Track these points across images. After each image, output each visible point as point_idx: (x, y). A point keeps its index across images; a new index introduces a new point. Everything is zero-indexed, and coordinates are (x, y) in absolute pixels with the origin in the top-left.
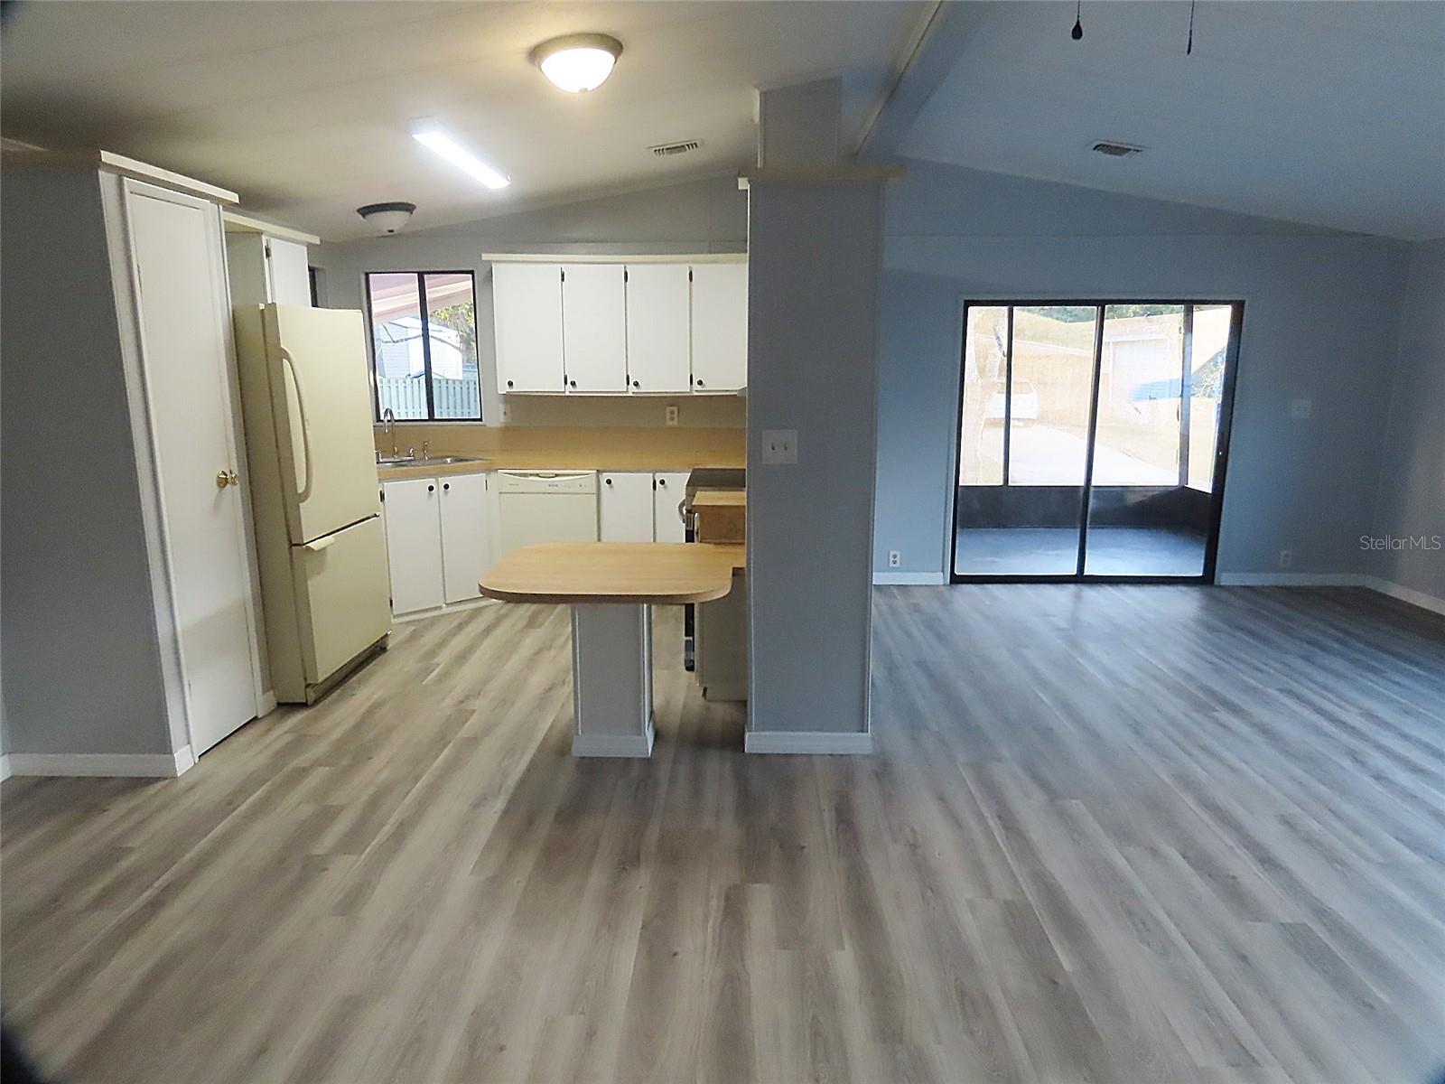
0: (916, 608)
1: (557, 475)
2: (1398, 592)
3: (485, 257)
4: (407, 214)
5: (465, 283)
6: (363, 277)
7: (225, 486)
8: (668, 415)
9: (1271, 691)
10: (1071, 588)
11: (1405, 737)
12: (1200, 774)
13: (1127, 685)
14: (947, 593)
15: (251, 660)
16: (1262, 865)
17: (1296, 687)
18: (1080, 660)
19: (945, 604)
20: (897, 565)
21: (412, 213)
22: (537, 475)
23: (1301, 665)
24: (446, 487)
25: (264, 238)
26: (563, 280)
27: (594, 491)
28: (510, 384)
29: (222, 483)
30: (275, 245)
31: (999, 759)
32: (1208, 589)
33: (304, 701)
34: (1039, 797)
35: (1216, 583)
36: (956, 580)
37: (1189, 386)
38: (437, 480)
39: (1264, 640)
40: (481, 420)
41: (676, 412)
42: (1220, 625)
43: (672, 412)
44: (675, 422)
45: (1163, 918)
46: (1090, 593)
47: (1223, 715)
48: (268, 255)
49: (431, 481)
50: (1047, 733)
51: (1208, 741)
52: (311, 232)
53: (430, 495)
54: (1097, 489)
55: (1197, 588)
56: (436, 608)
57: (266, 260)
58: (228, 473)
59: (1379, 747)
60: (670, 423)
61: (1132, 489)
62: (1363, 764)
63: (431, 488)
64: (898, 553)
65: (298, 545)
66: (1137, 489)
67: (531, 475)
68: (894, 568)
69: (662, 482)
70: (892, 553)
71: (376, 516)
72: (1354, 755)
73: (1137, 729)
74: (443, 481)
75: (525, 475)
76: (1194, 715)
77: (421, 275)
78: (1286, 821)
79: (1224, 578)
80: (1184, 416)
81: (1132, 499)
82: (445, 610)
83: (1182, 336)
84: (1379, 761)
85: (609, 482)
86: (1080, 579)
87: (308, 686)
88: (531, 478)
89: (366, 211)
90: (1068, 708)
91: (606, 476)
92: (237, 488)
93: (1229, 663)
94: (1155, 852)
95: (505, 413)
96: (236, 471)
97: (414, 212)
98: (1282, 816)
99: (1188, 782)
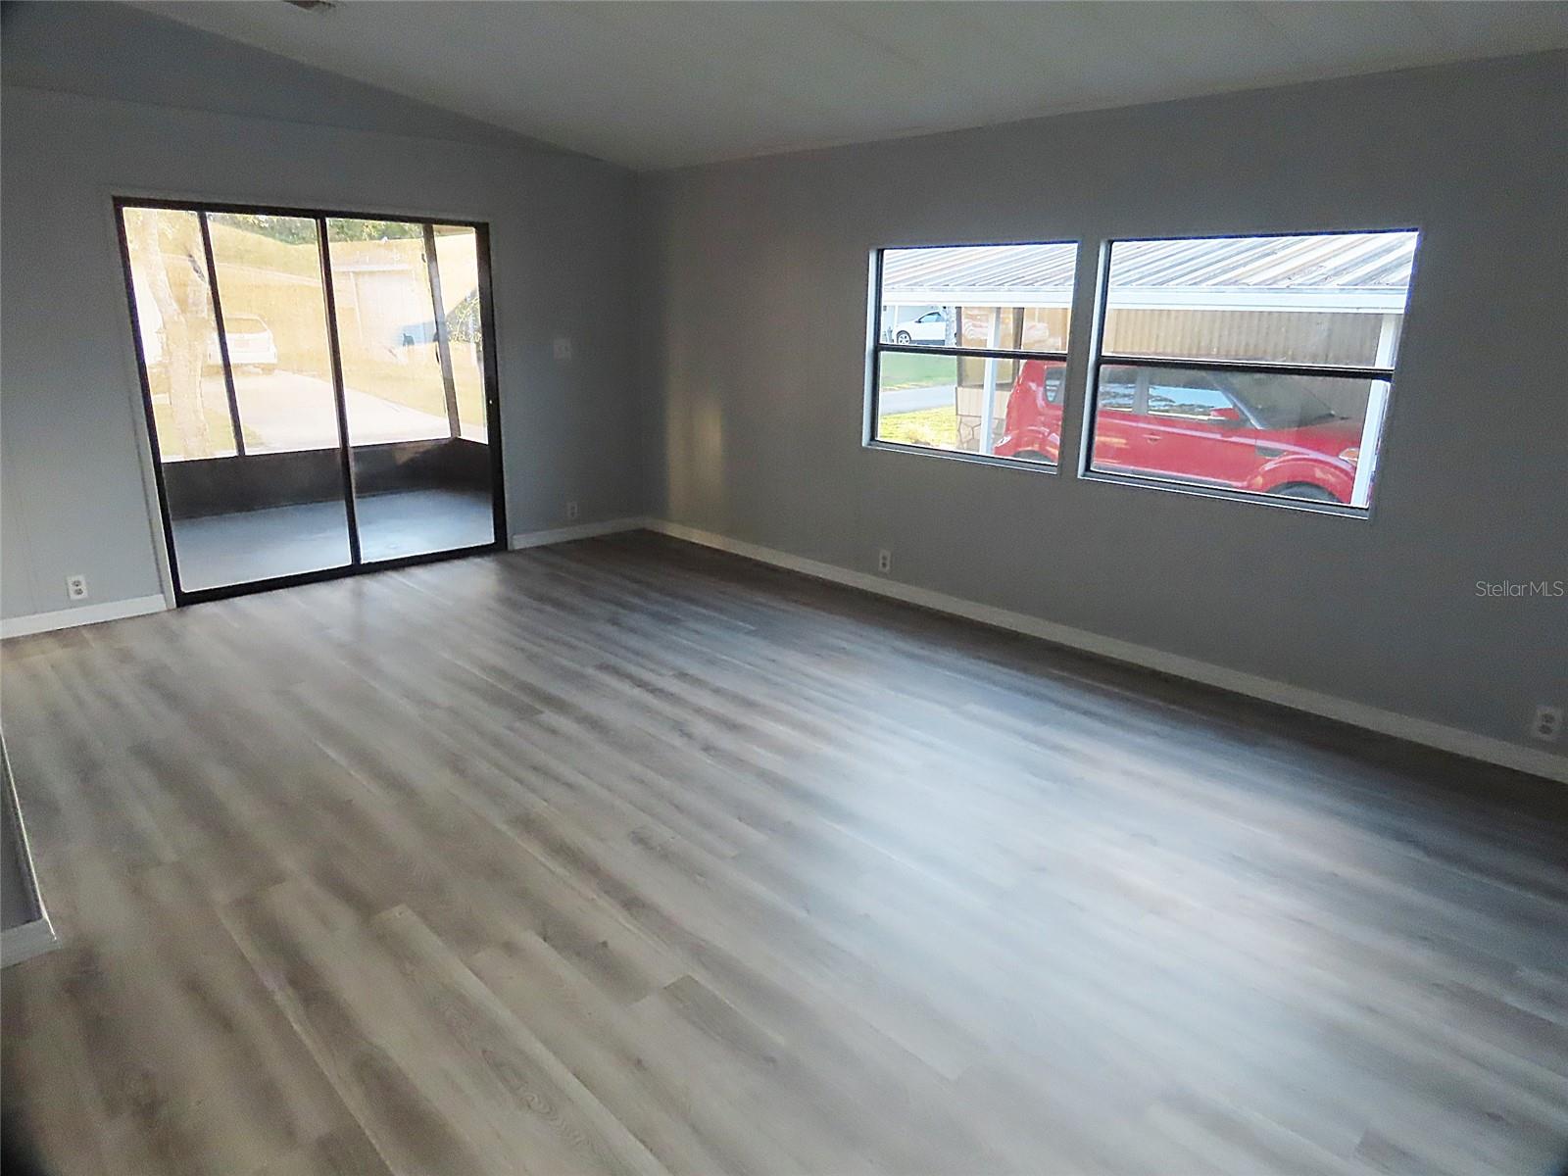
0: (125, 657)
2: (675, 531)
9: (590, 671)
10: (349, 583)
11: (717, 691)
12: (539, 806)
13: (435, 706)
14: (175, 622)
16: (629, 909)
17: (613, 660)
18: (373, 683)
19: (172, 638)
20: (85, 594)
23: (610, 630)
31: (278, 879)
32: (502, 556)
34: (345, 919)
35: (509, 548)
36: (185, 600)
37: (444, 324)
39: (572, 609)
42: (524, 599)
45: (538, 1049)
46: (371, 585)
47: (550, 717)
50: (345, 811)
51: (542, 758)
54: (357, 450)
55: (491, 558)
59: (699, 711)
61: (402, 445)
62: (689, 736)
64: (81, 578)
66: (407, 446)
68: (80, 600)
70: (71, 580)
72: (680, 728)
73: (456, 764)
76: (518, 724)
78: (640, 839)
79: (518, 541)
80: (443, 358)
81: (402, 458)
83: (426, 264)
84: (703, 728)
86: (357, 569)
90: (366, 759)
93: (541, 646)
94: (510, 948)
98: (633, 833)
99: (527, 824)
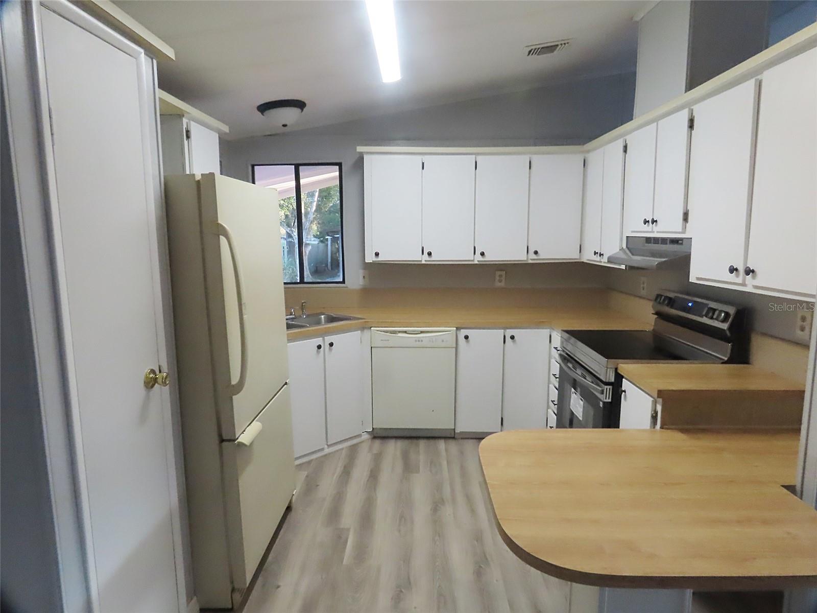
1: (422, 332)
3: (360, 149)
4: (299, 110)
5: (333, 174)
6: (250, 168)
7: (152, 386)
8: (497, 278)
15: (176, 571)
21: (302, 110)
22: (405, 332)
24: (331, 345)
25: (185, 120)
26: (423, 168)
27: (455, 346)
28: (377, 254)
29: (150, 383)
30: (195, 128)
33: (230, 606)
38: (324, 340)
40: (343, 282)
41: (504, 276)
43: (500, 276)
44: (502, 284)
48: (188, 137)
49: (319, 341)
52: (223, 122)
53: (318, 353)
56: (319, 450)
57: (186, 142)
58: (157, 372)
60: (498, 284)
63: (319, 347)
65: (229, 440)
67: (400, 332)
69: (512, 337)
71: (286, 383)
74: (329, 339)
75: (394, 332)
77: (297, 167)
82: (327, 451)
85: (466, 337)
87: (233, 590)
88: (400, 335)
89: (264, 108)
91: (464, 332)
92: (167, 389)
95: (364, 277)
96: (165, 368)
97: (305, 109)
